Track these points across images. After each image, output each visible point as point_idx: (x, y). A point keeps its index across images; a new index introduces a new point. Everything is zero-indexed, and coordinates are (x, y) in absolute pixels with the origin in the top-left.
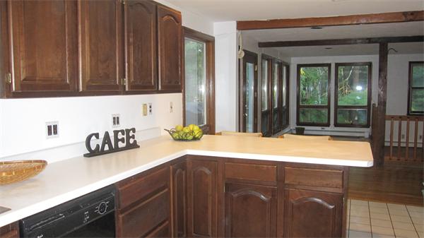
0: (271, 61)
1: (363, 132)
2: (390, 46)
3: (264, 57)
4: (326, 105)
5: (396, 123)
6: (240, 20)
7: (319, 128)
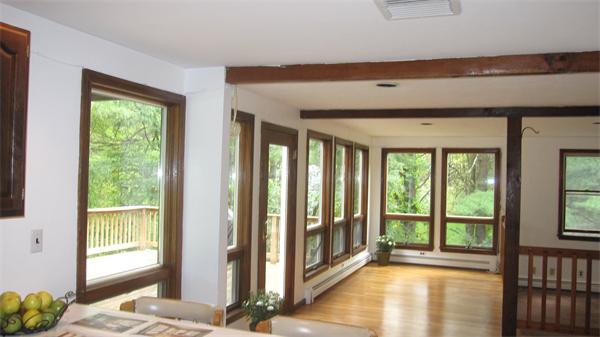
0: (329, 142)
1: (488, 263)
2: (526, 121)
3: (311, 134)
4: (428, 215)
5: (538, 261)
6: (231, 65)
7: (416, 253)
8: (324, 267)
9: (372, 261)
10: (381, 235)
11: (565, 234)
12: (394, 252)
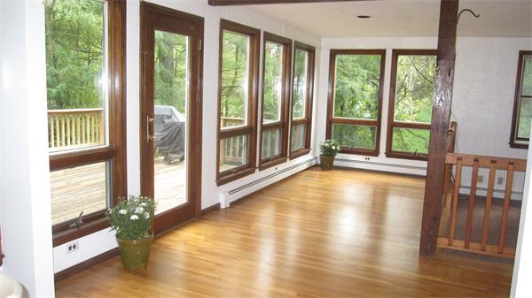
4: (375, 119)
7: (362, 158)
8: (249, 169)
9: (316, 166)
10: (326, 138)
11: (517, 142)
12: (339, 156)
